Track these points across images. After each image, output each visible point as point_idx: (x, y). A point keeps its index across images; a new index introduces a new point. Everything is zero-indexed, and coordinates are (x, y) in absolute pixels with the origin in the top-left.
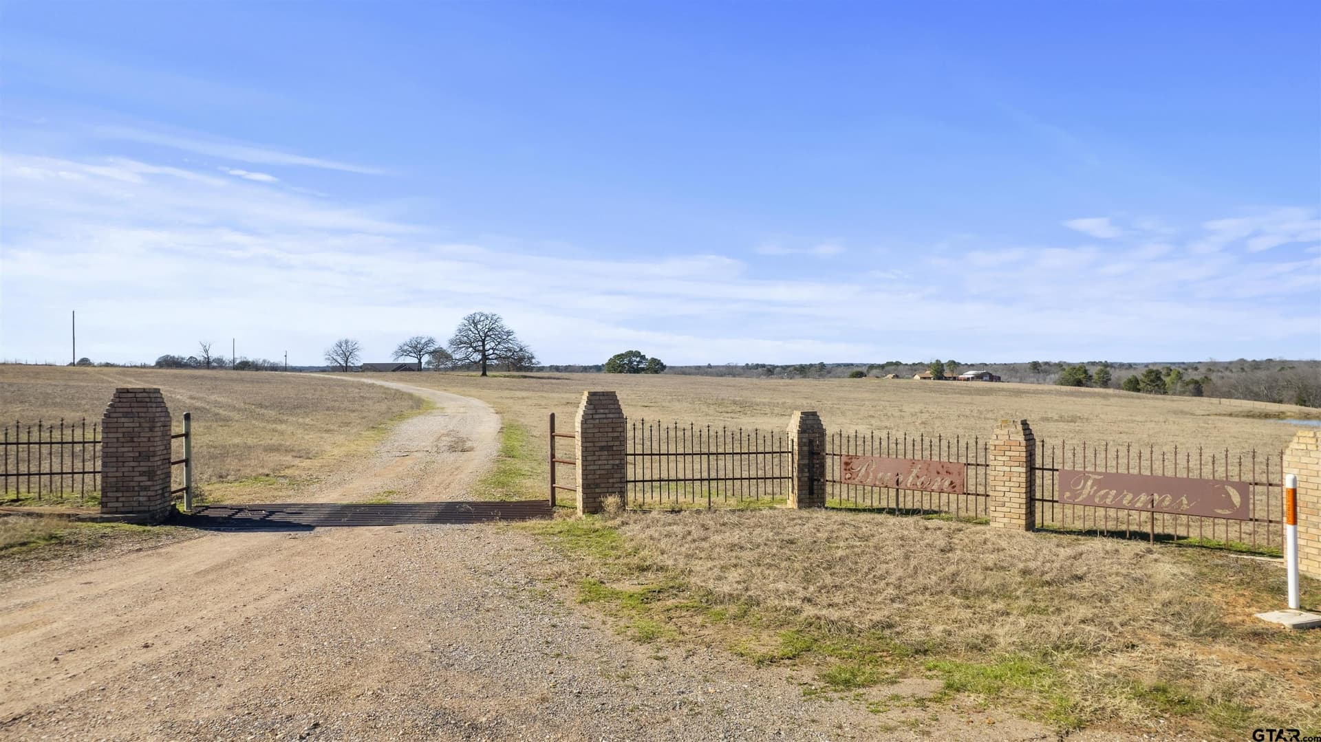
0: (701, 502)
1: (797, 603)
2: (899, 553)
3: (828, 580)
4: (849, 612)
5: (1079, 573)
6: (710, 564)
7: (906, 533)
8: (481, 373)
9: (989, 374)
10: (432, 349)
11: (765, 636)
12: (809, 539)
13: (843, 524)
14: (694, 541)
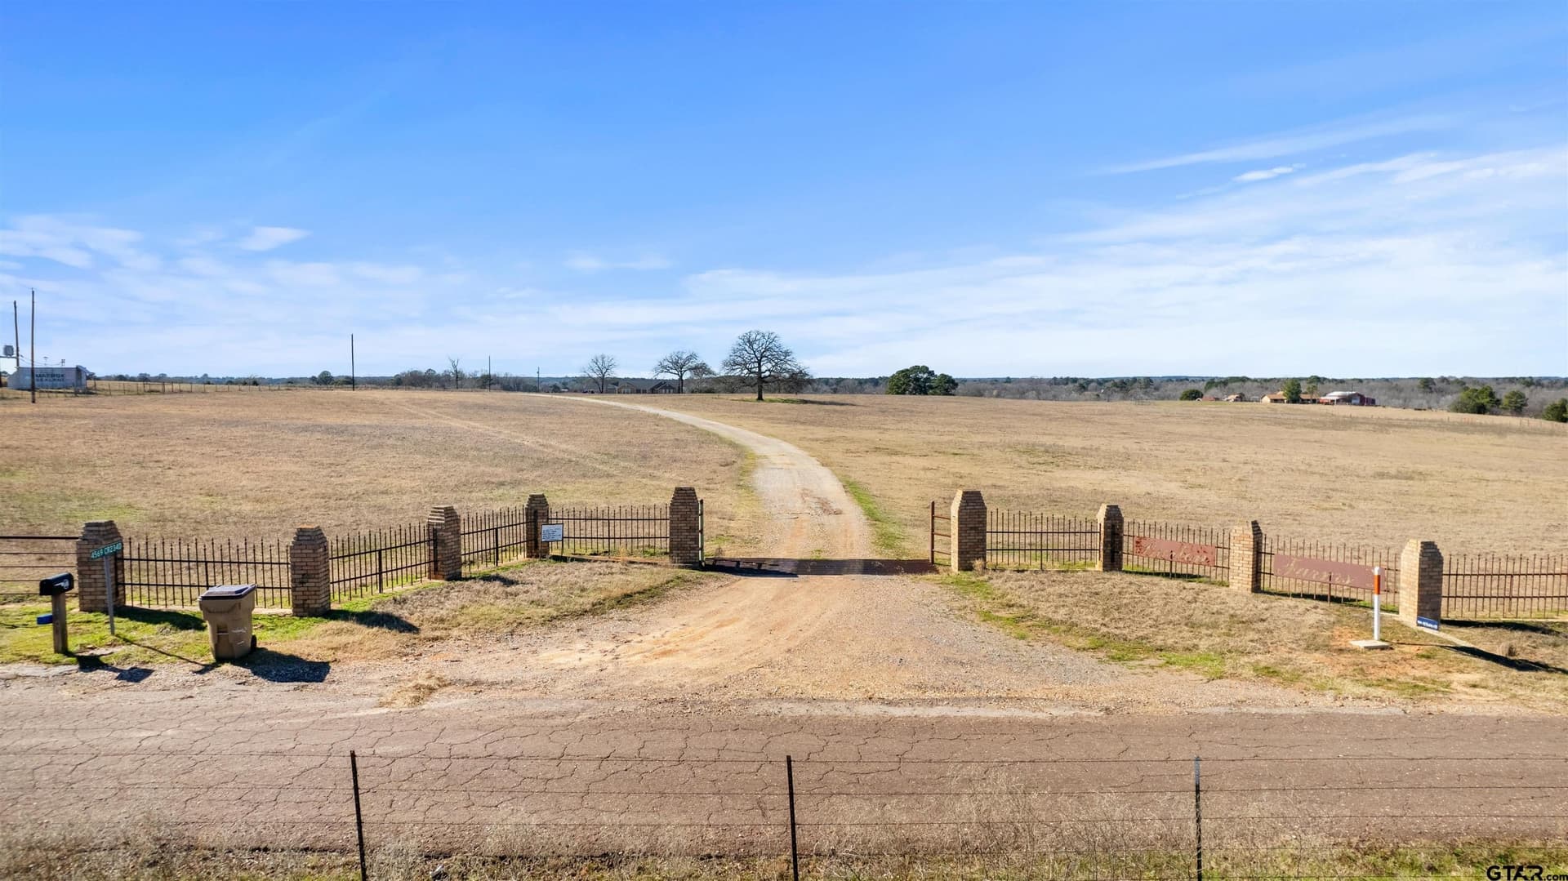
0: (1036, 564)
1: (1098, 626)
2: (1161, 602)
3: (1116, 615)
4: (1126, 632)
5: (1264, 618)
6: (1048, 604)
7: (1169, 590)
8: (756, 396)
9: (1361, 394)
10: (693, 365)
11: (1080, 640)
12: (1108, 593)
13: (1131, 583)
14: (1037, 591)
